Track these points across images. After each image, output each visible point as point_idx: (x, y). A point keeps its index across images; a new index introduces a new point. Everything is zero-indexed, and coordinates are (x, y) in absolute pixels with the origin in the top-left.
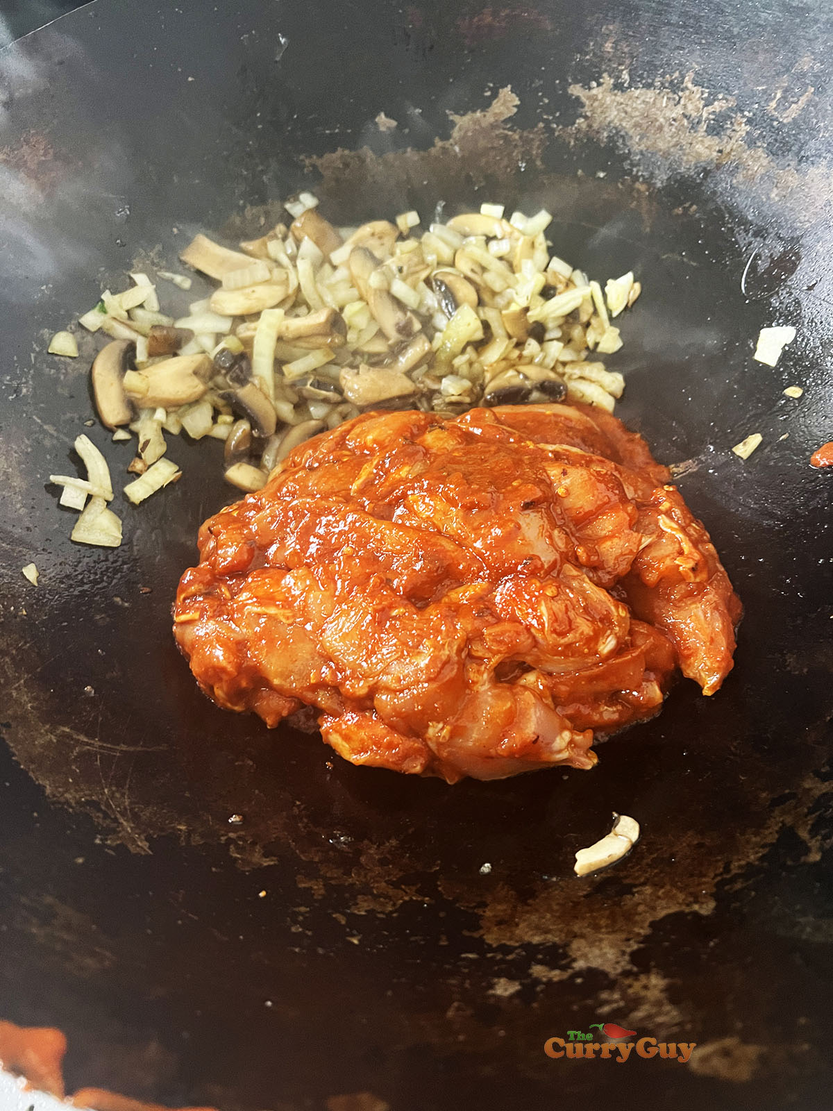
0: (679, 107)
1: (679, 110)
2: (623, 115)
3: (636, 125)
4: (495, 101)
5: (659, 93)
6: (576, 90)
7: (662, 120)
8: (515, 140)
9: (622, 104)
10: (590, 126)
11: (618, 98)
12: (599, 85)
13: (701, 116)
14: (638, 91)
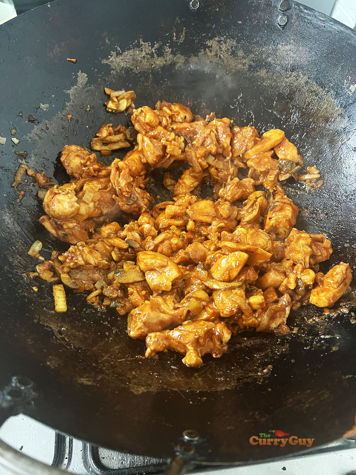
0: (143, 52)
1: (144, 54)
2: (126, 63)
3: (133, 64)
4: (78, 79)
5: (134, 50)
6: (104, 61)
7: (140, 59)
8: (93, 89)
9: (123, 59)
10: (116, 72)
11: (121, 58)
12: (111, 56)
13: (153, 52)
14: (126, 52)
